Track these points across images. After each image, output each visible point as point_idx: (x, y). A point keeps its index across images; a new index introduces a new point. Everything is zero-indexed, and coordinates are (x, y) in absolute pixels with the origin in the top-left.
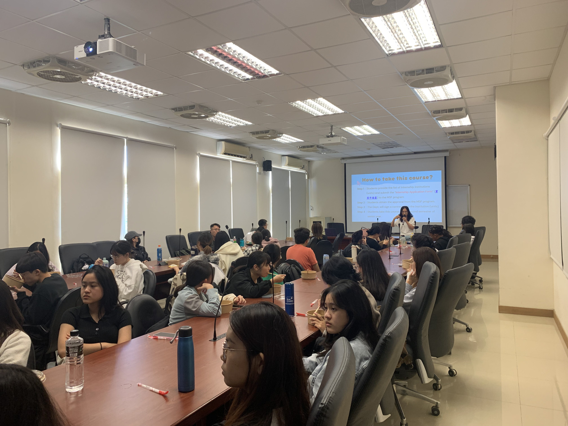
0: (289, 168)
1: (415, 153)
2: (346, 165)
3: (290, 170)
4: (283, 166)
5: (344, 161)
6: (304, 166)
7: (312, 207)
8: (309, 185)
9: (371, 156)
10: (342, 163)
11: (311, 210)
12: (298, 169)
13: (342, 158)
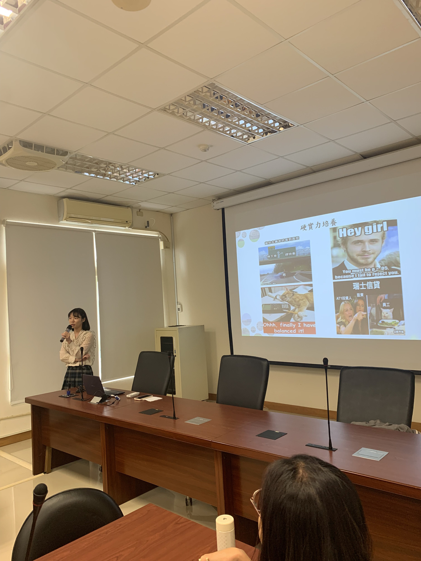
0: (90, 227)
1: (365, 157)
2: (226, 211)
3: (95, 231)
4: (61, 221)
5: (219, 203)
6: (148, 222)
7: (181, 304)
8: (174, 261)
9: (268, 184)
10: (215, 209)
11: (178, 312)
12: (127, 228)
13: (214, 198)
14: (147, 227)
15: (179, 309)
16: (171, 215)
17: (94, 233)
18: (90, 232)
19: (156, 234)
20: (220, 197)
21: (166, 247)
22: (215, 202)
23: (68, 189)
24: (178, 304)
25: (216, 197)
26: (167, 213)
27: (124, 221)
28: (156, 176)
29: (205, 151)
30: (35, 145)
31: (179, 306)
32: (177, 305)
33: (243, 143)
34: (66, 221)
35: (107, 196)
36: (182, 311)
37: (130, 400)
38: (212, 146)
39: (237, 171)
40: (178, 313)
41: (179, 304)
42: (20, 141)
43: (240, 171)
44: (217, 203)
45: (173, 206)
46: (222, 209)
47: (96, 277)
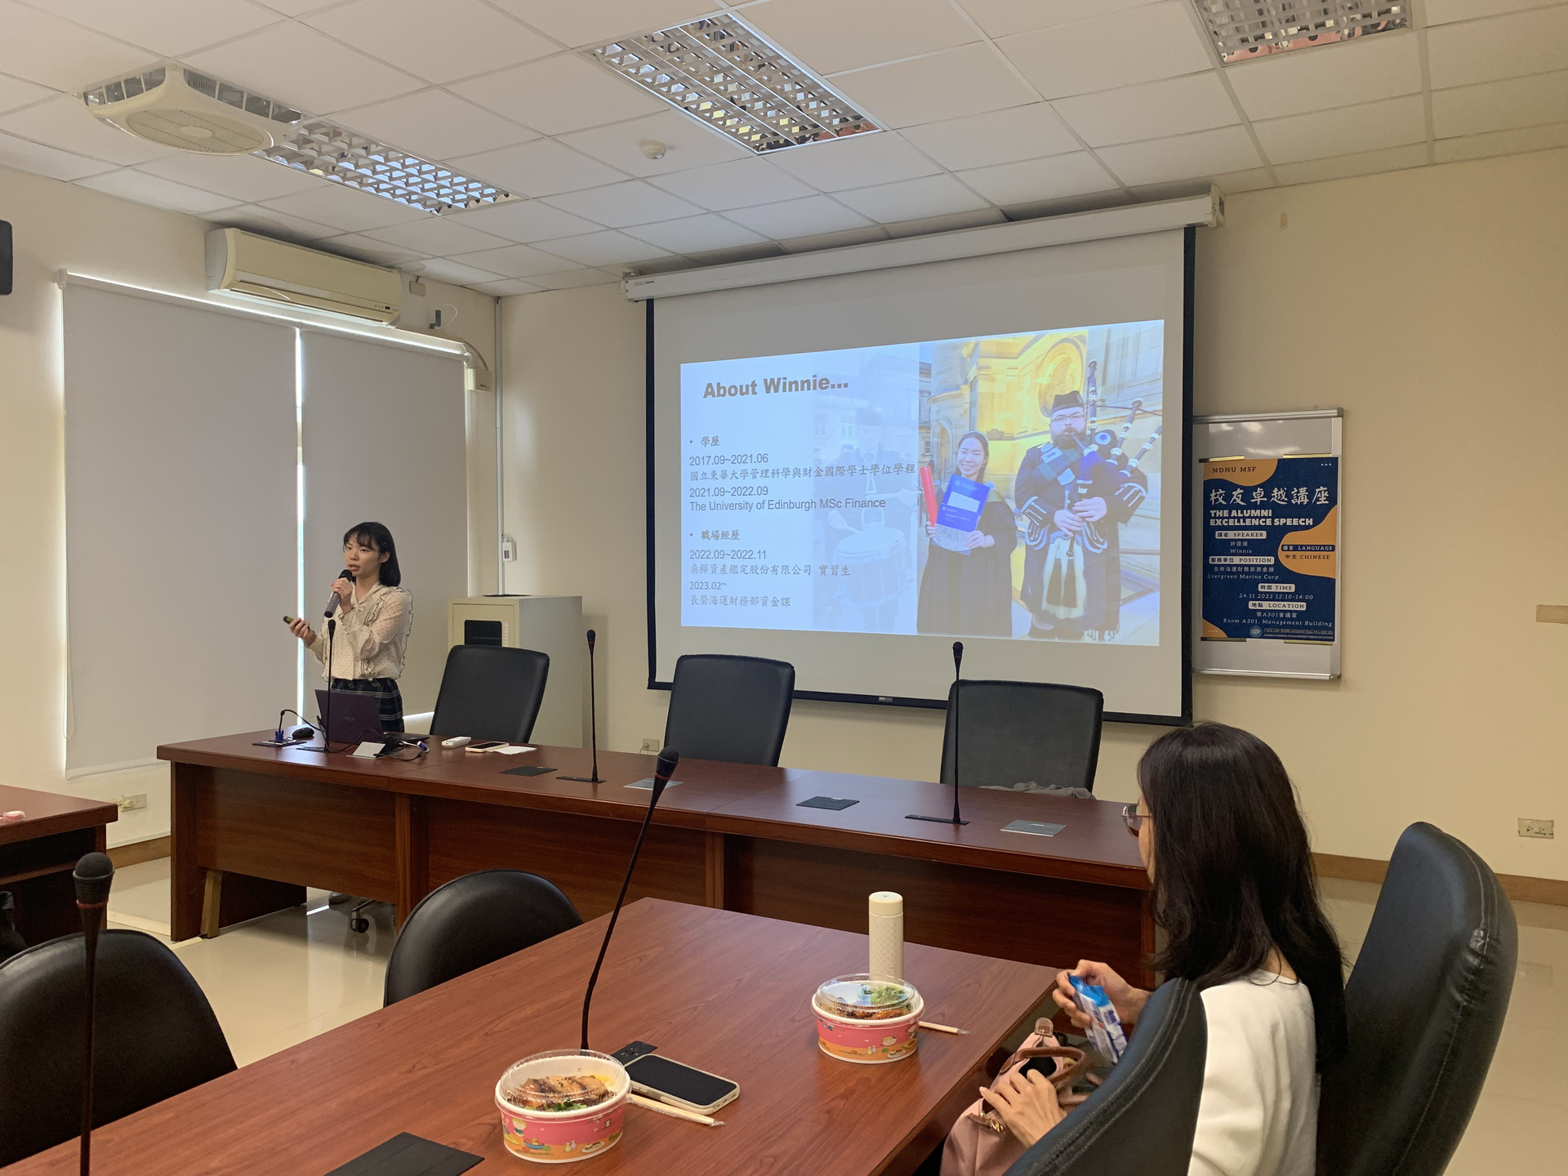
0: (290, 313)
1: (1011, 216)
2: (657, 308)
3: (301, 326)
4: (214, 289)
5: (641, 284)
6: (438, 313)
7: (512, 541)
8: (498, 426)
9: (773, 252)
10: (630, 300)
11: (505, 560)
12: (384, 324)
13: (628, 271)
14: (434, 326)
15: (506, 554)
16: (498, 299)
17: (298, 331)
18: (286, 328)
19: (455, 349)
20: (643, 270)
21: (480, 385)
22: (632, 282)
23: (247, 203)
24: (505, 540)
25: (632, 268)
26: (486, 295)
27: (381, 305)
28: (502, 198)
29: (655, 158)
30: (221, 85)
31: (508, 546)
32: (503, 542)
33: (749, 152)
34: (228, 290)
35: (348, 233)
36: (515, 558)
37: (450, 753)
38: (672, 148)
39: (709, 212)
40: (503, 563)
41: (508, 541)
42: (185, 71)
43: (717, 213)
44: (636, 284)
45: (510, 278)
46: (648, 300)
47: (300, 449)
